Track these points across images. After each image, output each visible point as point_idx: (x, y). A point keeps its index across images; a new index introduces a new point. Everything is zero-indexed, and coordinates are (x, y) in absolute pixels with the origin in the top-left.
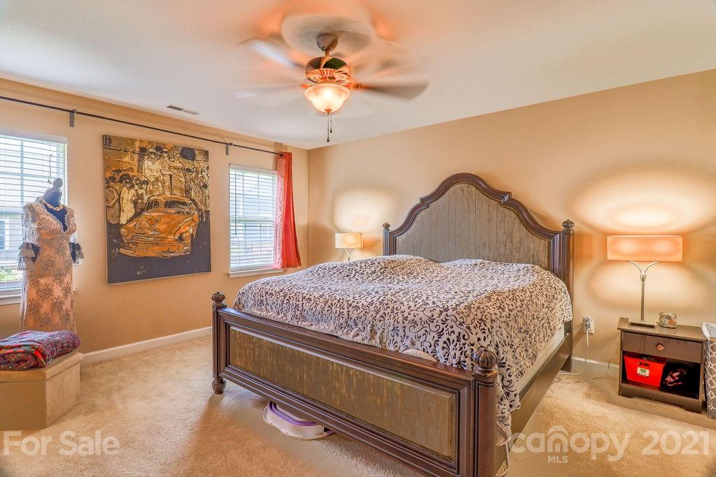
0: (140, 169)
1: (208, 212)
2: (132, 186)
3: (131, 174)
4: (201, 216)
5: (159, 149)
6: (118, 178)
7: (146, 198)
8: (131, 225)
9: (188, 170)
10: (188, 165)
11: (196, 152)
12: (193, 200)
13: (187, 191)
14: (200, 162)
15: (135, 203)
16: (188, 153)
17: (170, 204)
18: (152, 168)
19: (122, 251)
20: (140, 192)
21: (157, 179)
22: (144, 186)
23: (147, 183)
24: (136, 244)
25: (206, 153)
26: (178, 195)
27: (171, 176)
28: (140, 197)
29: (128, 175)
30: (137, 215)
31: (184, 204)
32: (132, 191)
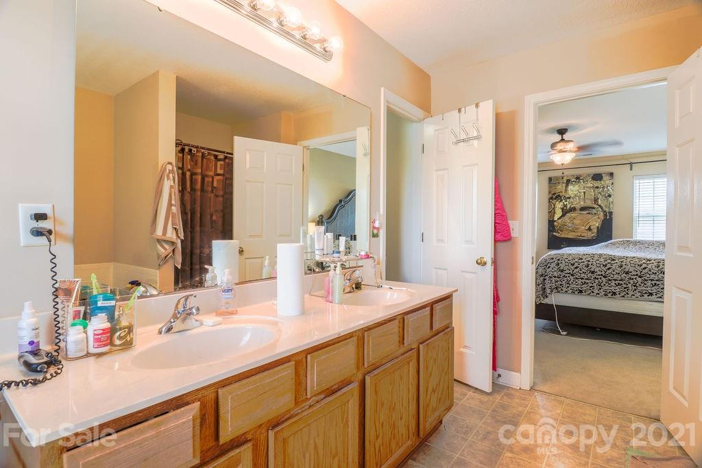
0: (566, 190)
1: (611, 213)
2: (562, 200)
3: (561, 194)
4: (605, 215)
5: (578, 178)
6: (554, 197)
7: (568, 206)
8: (560, 221)
9: (597, 187)
10: (597, 184)
11: (603, 175)
12: (600, 206)
13: (596, 200)
14: (606, 180)
15: (562, 209)
16: (597, 177)
17: (583, 209)
18: (573, 190)
19: (554, 234)
20: (565, 203)
21: (576, 195)
22: (568, 200)
23: (569, 198)
24: (561, 231)
25: (611, 174)
26: (589, 203)
27: (584, 192)
28: (565, 206)
29: (559, 195)
30: (563, 215)
31: (594, 208)
32: (561, 203)
